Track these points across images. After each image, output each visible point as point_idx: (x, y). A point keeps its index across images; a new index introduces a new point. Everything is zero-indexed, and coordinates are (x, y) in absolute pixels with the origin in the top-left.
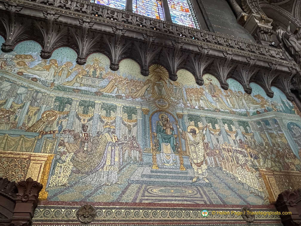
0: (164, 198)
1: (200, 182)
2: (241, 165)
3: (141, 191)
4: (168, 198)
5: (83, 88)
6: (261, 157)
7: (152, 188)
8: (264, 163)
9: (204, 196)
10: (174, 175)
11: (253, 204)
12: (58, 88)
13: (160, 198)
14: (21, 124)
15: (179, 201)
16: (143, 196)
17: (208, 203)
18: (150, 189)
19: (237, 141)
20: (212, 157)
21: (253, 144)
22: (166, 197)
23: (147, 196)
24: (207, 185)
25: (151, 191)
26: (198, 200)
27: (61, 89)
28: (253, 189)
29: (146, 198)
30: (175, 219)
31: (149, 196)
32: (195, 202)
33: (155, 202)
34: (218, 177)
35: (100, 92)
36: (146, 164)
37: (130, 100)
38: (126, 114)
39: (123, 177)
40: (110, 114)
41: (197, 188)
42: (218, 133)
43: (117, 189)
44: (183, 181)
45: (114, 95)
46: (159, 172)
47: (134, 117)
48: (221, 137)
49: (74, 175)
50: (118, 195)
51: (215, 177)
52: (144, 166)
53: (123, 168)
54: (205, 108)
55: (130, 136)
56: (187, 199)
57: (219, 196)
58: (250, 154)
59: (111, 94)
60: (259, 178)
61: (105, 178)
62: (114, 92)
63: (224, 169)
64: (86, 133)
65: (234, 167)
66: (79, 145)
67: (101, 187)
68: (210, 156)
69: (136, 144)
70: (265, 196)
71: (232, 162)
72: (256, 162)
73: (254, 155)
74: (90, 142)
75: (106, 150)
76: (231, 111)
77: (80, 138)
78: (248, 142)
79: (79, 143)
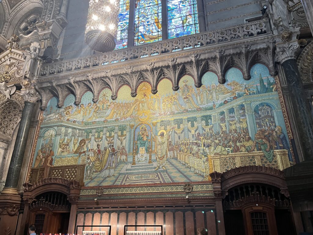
1: (160, 170)
2: (193, 154)
3: (126, 178)
4: (139, 181)
5: (97, 120)
6: (213, 145)
8: (215, 150)
9: (161, 178)
10: (144, 167)
11: (194, 181)
12: (85, 124)
13: (135, 181)
14: (72, 150)
15: (145, 182)
16: (126, 181)
17: (162, 182)
18: (129, 177)
19: (196, 135)
20: (172, 151)
21: (209, 135)
22: (138, 180)
23: (128, 181)
24: (163, 171)
26: (156, 181)
27: (87, 124)
28: (197, 171)
29: (127, 182)
30: (141, 192)
31: (129, 181)
32: (154, 182)
33: (131, 184)
34: (173, 165)
35: (106, 120)
36: (129, 162)
37: (123, 120)
38: (120, 132)
39: (117, 172)
40: (111, 134)
41: (157, 174)
42: (181, 131)
43: (113, 179)
44: (150, 170)
45: (114, 120)
46: (136, 166)
47: (125, 133)
48: (183, 134)
49: (94, 173)
50: (114, 181)
51: (171, 165)
52: (128, 164)
53: (116, 167)
54: (175, 112)
55: (121, 146)
56: (150, 181)
57: (170, 177)
58: (204, 144)
59: (112, 120)
60: (205, 162)
61: (108, 173)
62: (114, 117)
63: (179, 159)
64: (99, 150)
65: (186, 157)
66: (96, 157)
67: (106, 178)
68: (171, 151)
69: (124, 151)
70: (206, 175)
71: (186, 152)
72: (207, 150)
73: (207, 144)
74: (101, 154)
75: (109, 158)
76: (198, 108)
77: (96, 153)
78: (205, 134)
79: (96, 156)
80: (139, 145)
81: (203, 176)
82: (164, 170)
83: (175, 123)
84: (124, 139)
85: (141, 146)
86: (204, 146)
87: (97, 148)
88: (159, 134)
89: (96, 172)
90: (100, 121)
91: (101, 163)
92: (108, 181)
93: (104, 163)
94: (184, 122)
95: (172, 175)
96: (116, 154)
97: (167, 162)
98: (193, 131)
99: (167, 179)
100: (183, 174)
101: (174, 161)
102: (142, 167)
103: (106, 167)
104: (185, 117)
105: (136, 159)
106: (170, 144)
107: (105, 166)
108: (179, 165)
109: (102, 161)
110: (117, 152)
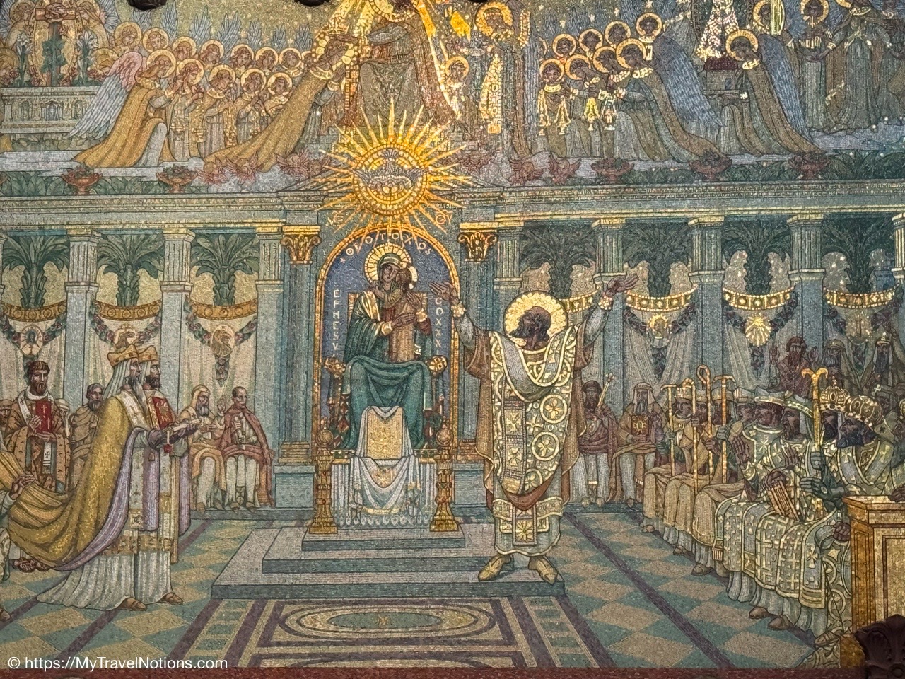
0: (345, 650)
1: (514, 577)
2: (753, 489)
3: (263, 621)
4: (363, 649)
5: (12, 162)
6: (888, 433)
7: (300, 614)
9: (519, 635)
10: (400, 553)
11: (747, 665)
13: (332, 649)
15: (405, 657)
16: (265, 641)
17: (531, 662)
18: (294, 617)
19: (775, 352)
20: (603, 458)
21: (871, 356)
23: (279, 644)
24: (540, 590)
25: (298, 622)
26: (487, 654)
28: (773, 600)
29: (277, 650)
31: (289, 644)
32: (474, 659)
33: (309, 663)
34: (608, 553)
35: (85, 170)
36: (285, 514)
37: (227, 187)
38: (208, 277)
39: (193, 576)
40: (135, 289)
41: (496, 604)
42: (675, 316)
43: (170, 622)
44: (441, 577)
45: (151, 174)
46: (337, 546)
47: (244, 286)
48: (687, 337)
49: (17, 576)
50: (176, 641)
51: (593, 554)
52: (276, 523)
53: (192, 539)
54: (639, 166)
55: (221, 391)
56: (442, 649)
57: (588, 635)
58: (829, 419)
59: (137, 172)
60: (828, 544)
61: (127, 580)
62: (153, 156)
63: (650, 513)
64: (45, 401)
65: (704, 501)
66: (22, 457)
67: (110, 615)
68: (595, 452)
69: (246, 427)
70: (827, 631)
71: (703, 470)
72: (845, 463)
73: (848, 422)
74: (60, 441)
75: (125, 470)
76: (802, 154)
77: (21, 423)
78: (841, 350)
79: (21, 447)
80: (360, 396)
81: (806, 637)
82: (545, 579)
83: (633, 249)
84: (242, 336)
85: (371, 403)
86: (830, 433)
87: (22, 384)
88: (512, 324)
89: (30, 564)
90: (38, 173)
91: (65, 504)
92: (128, 635)
93: (91, 503)
94: (697, 252)
95: (598, 618)
96: (180, 448)
97: (565, 527)
98: (758, 322)
99: (563, 645)
100: (675, 616)
101: (612, 525)
102: (383, 554)
103: (106, 536)
104: (709, 215)
105: (340, 494)
106: (590, 406)
107: (98, 528)
108: (652, 553)
109: (72, 491)
110: (189, 432)
